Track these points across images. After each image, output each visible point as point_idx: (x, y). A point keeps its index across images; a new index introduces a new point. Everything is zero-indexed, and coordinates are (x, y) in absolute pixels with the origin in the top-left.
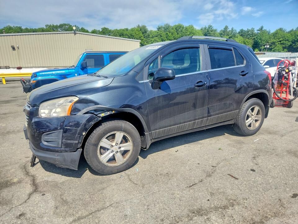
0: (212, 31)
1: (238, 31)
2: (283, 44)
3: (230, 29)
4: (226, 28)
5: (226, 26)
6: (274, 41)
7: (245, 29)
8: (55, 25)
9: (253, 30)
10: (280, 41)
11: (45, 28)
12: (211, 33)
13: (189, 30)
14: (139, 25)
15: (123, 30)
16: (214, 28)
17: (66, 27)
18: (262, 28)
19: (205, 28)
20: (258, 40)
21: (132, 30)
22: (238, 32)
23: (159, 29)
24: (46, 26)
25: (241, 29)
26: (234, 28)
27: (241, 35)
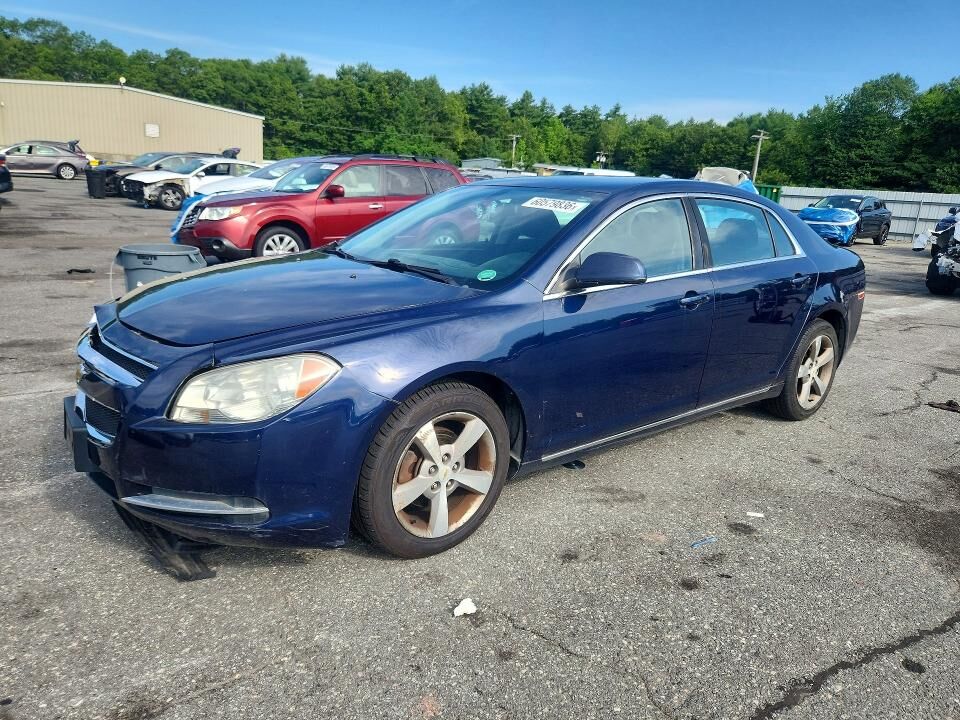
0: (488, 102)
1: (559, 111)
3: (538, 103)
4: (527, 97)
5: (527, 92)
6: (633, 147)
7: (578, 108)
9: (595, 112)
10: (647, 149)
12: (487, 106)
13: (427, 92)
14: (283, 57)
16: (496, 93)
18: (617, 108)
19: (471, 89)
20: (601, 140)
21: (263, 67)
22: (558, 114)
23: (342, 74)
25: (567, 105)
26: (549, 102)
27: (566, 123)
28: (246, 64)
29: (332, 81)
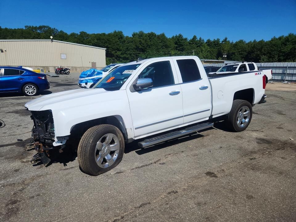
0: (181, 40)
1: (205, 41)
2: (241, 54)
3: (198, 39)
5: (195, 36)
6: (234, 51)
7: (212, 40)
8: (34, 26)
9: (218, 41)
10: (239, 52)
11: (24, 28)
12: (181, 42)
13: (161, 38)
14: (115, 31)
15: (100, 35)
16: (184, 37)
17: (46, 28)
18: (226, 39)
19: (176, 37)
20: (222, 50)
21: (109, 35)
23: (134, 35)
24: (26, 27)
25: (208, 39)
26: (202, 38)
27: (208, 45)
28: (104, 34)
29: (131, 38)
